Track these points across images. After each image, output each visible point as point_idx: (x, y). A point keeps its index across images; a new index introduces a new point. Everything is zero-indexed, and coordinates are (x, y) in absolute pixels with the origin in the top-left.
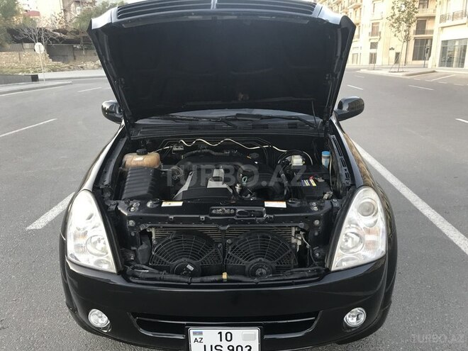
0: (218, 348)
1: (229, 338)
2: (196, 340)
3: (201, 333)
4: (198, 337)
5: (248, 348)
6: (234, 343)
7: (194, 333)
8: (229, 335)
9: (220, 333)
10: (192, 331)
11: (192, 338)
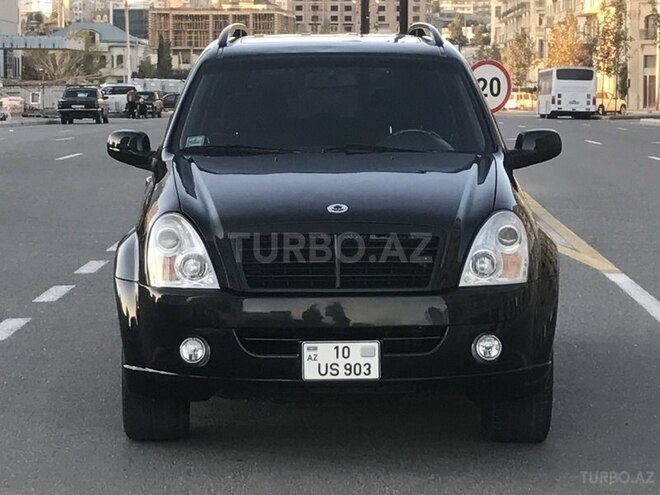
0: (334, 367)
1: (346, 355)
2: (310, 358)
3: (315, 349)
4: (312, 353)
5: (367, 366)
6: (352, 361)
7: (309, 349)
8: (346, 350)
9: (337, 348)
10: (306, 345)
11: (306, 354)
